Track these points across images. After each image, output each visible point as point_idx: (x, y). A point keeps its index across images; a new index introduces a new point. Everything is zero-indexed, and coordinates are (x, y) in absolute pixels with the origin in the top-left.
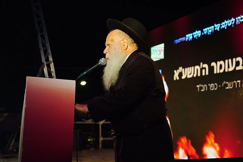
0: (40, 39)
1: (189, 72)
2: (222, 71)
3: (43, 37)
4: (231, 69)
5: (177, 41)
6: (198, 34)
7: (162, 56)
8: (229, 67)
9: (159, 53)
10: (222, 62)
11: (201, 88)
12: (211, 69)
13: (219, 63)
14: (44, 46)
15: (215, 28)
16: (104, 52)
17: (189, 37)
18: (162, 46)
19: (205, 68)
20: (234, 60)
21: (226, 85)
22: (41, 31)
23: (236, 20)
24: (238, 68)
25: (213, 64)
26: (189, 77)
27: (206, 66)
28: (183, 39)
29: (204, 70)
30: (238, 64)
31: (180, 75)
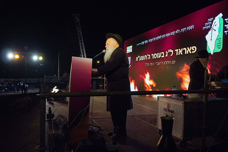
0: (80, 42)
1: (142, 58)
2: (156, 58)
3: (81, 42)
4: (159, 57)
5: (138, 45)
6: (147, 41)
7: (131, 51)
8: (158, 56)
9: (130, 49)
10: (156, 54)
11: (147, 65)
12: (151, 56)
13: (154, 54)
14: (82, 45)
15: (153, 39)
16: (106, 47)
17: (143, 43)
18: (132, 46)
19: (149, 56)
20: (161, 53)
21: (157, 64)
22: (81, 39)
23: (162, 36)
24: (162, 57)
25: (152, 55)
26: (142, 60)
27: (149, 55)
28: (140, 44)
29: (148, 57)
30: (162, 55)
31: (139, 59)
